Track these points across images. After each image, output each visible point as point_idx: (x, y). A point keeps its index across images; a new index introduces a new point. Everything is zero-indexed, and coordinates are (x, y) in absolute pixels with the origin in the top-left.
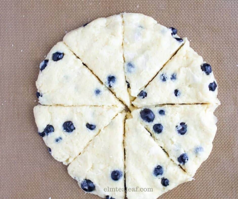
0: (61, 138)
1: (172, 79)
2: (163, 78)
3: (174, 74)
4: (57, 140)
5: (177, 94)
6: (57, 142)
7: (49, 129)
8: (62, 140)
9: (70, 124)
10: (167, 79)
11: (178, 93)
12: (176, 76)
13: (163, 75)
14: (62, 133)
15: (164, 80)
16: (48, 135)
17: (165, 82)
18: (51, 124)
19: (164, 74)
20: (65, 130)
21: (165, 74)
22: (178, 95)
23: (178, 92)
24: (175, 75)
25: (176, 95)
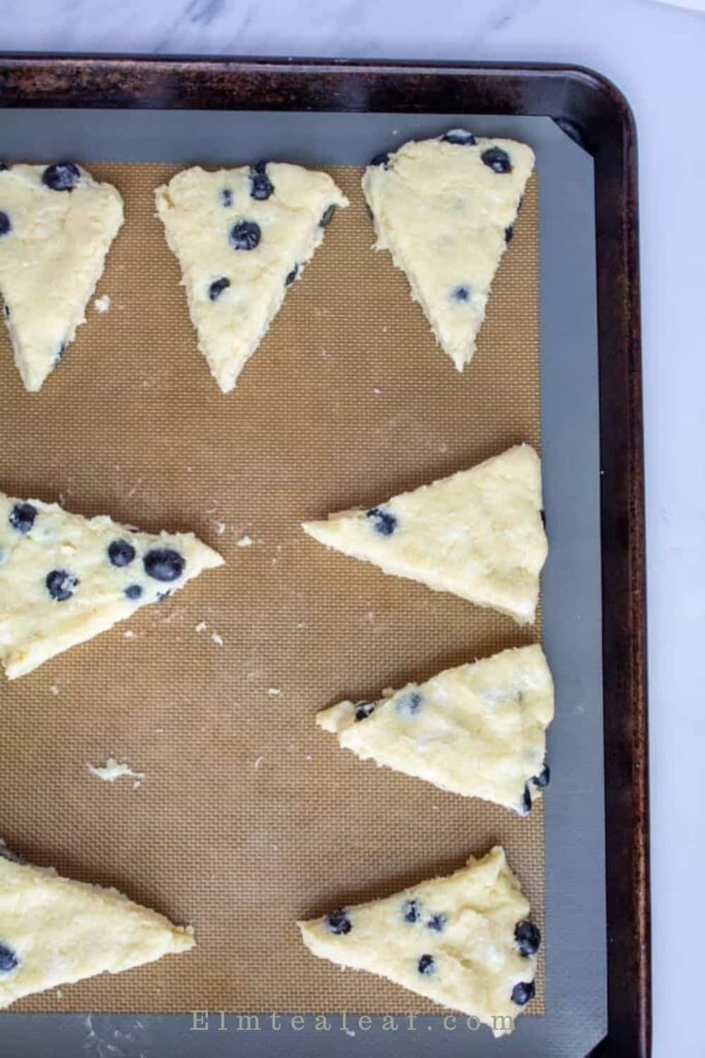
0: (228, 204)
1: (430, 925)
2: (409, 911)
3: (440, 916)
4: (227, 193)
5: (426, 970)
6: (222, 191)
7: (262, 189)
8: (223, 206)
9: (252, 242)
10: (417, 919)
11: (428, 968)
12: (444, 921)
13: (413, 903)
14: (237, 214)
15: (412, 917)
16: (250, 178)
17: (409, 924)
18: (272, 197)
19: (418, 902)
20: (241, 221)
21: (421, 904)
22: (427, 972)
23: (433, 964)
24: (443, 919)
25: (421, 969)
